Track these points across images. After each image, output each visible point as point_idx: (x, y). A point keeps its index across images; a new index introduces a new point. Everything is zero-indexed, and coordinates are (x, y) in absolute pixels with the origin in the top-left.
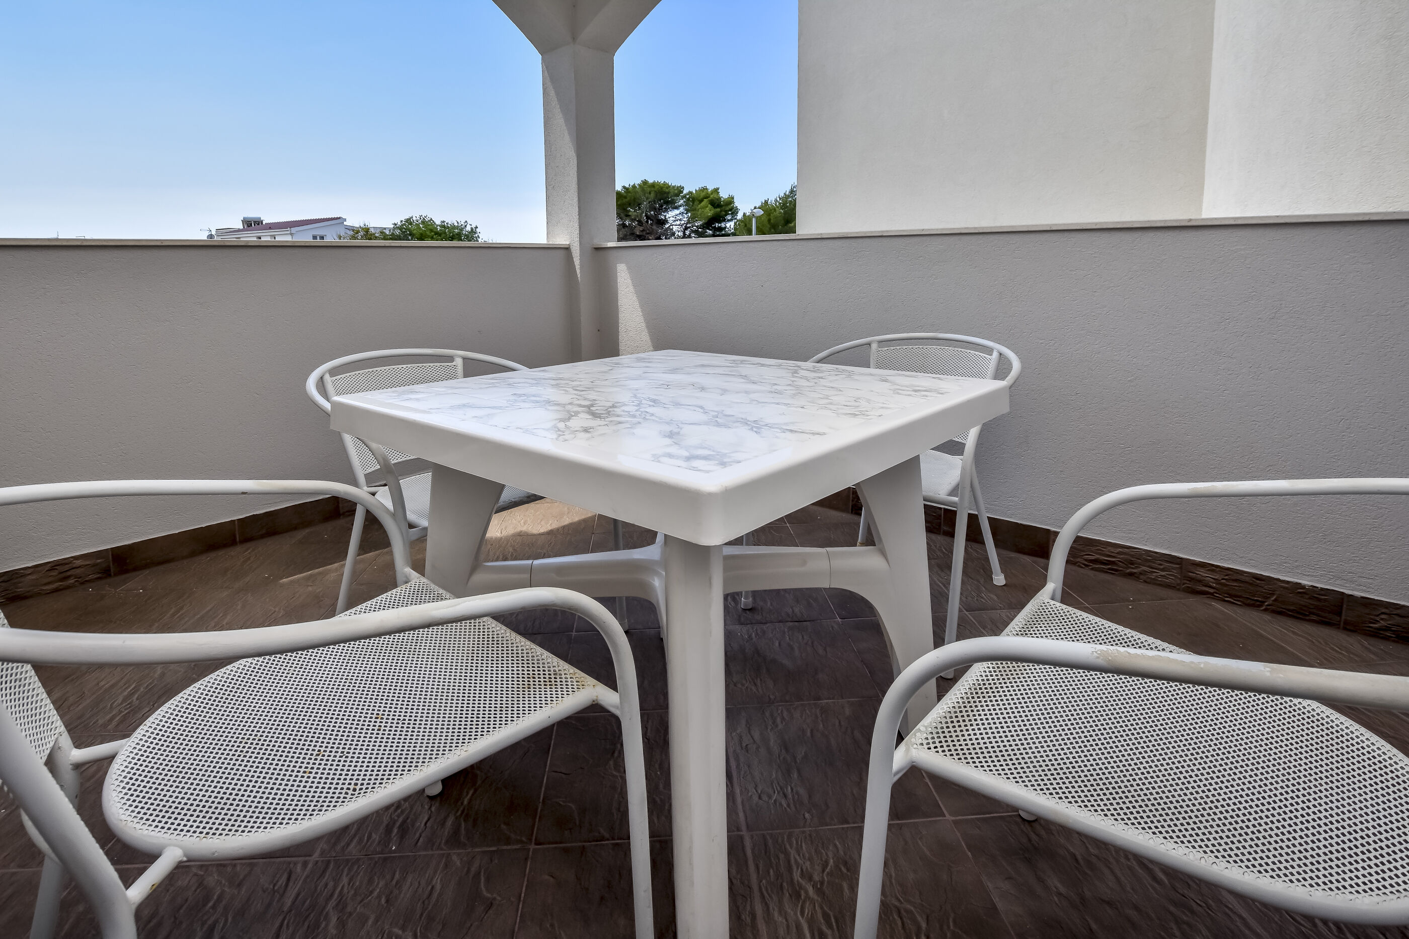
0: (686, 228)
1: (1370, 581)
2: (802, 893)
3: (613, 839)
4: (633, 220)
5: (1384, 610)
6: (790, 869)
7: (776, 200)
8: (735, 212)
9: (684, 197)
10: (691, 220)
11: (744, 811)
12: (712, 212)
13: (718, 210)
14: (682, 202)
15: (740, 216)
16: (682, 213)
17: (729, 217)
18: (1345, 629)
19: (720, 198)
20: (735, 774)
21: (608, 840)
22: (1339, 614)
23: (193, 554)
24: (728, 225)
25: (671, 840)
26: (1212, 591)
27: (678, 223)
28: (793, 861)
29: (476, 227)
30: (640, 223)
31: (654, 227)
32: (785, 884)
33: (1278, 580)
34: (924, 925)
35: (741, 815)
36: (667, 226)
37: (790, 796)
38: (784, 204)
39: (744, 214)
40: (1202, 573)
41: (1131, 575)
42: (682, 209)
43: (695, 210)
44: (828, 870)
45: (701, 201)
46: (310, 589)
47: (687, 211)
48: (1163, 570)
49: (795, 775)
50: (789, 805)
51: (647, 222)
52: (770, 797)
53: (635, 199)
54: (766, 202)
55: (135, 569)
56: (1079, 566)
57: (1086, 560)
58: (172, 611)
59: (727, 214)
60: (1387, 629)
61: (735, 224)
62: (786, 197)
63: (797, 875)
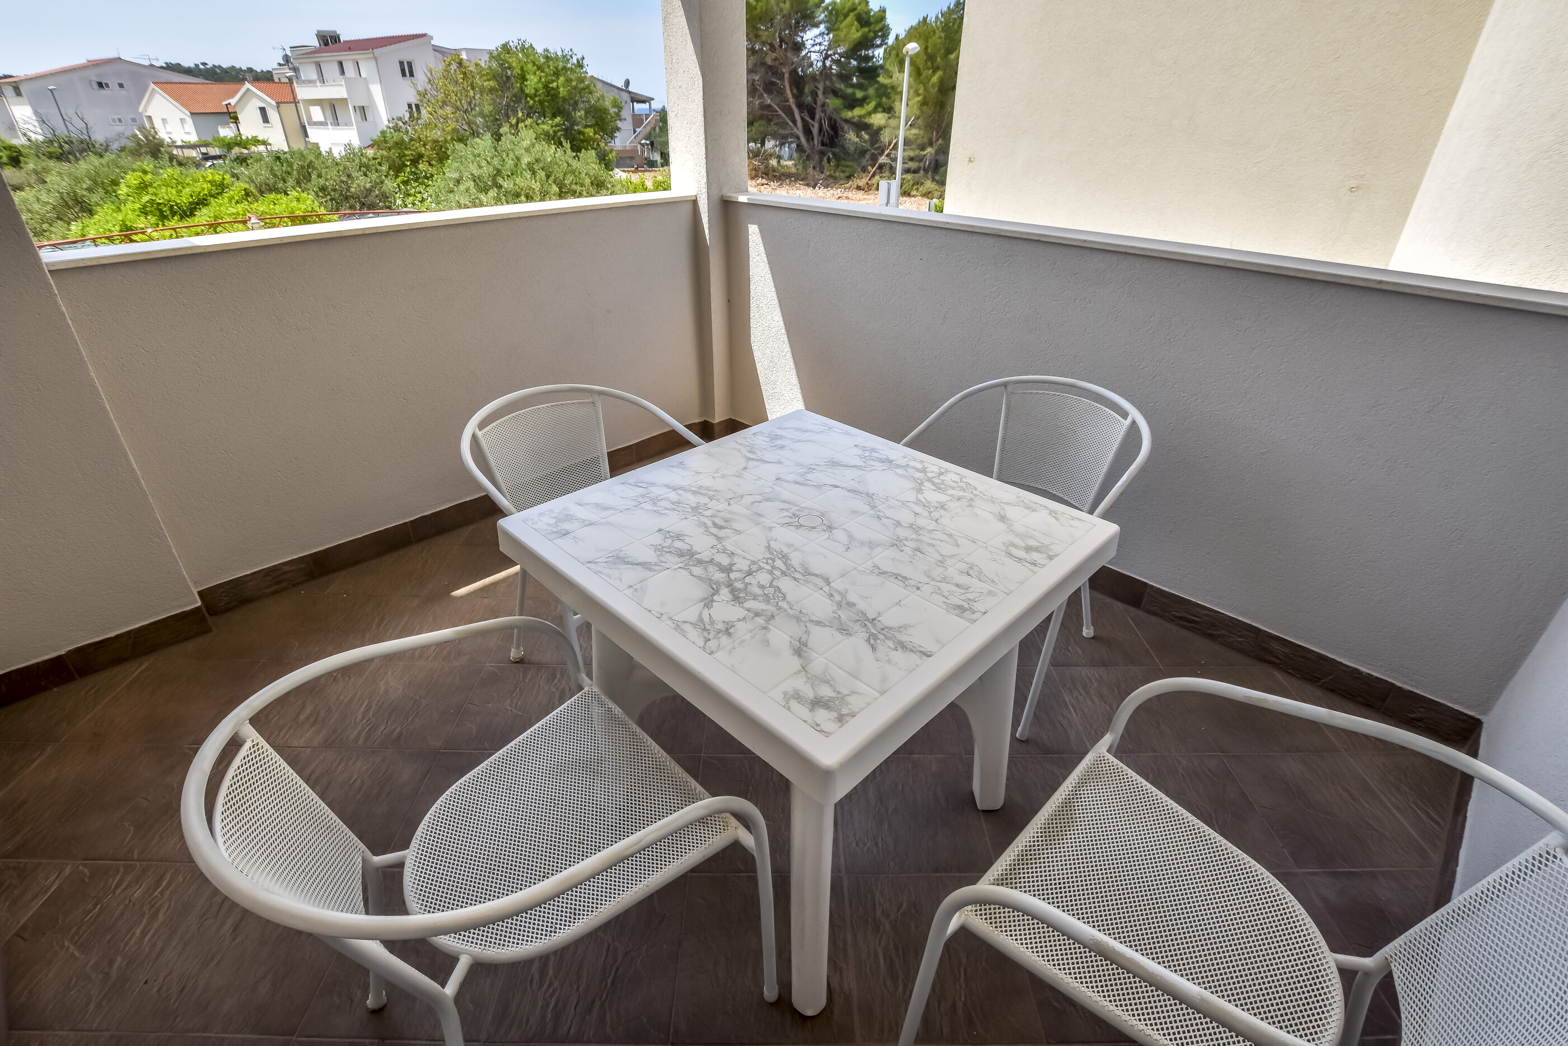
0: (826, 57)
1: (1422, 678)
2: (881, 927)
3: (747, 872)
4: (764, 43)
5: (1424, 705)
6: (874, 908)
7: (937, 17)
8: (885, 31)
9: (826, 8)
10: (833, 44)
11: (844, 856)
12: (859, 34)
13: (866, 30)
14: (823, 15)
15: (891, 40)
16: (822, 34)
17: (878, 42)
18: (1384, 713)
19: (869, 11)
20: (839, 822)
21: (743, 872)
22: (1384, 700)
23: (378, 555)
24: (876, 53)
25: (790, 877)
26: (1278, 661)
27: (817, 48)
28: (877, 901)
29: (583, 58)
30: (772, 47)
31: (789, 54)
32: (869, 920)
33: (1341, 663)
34: (964, 960)
35: (842, 858)
36: (804, 53)
37: (880, 845)
38: (946, 24)
39: (897, 37)
40: (1275, 646)
41: (1210, 635)
42: (822, 27)
43: (837, 29)
44: (902, 911)
45: (846, 16)
46: (486, 601)
47: (829, 30)
48: (1240, 636)
49: (886, 826)
50: (878, 853)
51: (781, 46)
52: (865, 845)
53: (766, 12)
54: (925, 19)
55: (334, 571)
56: (1166, 620)
57: (1173, 616)
58: (377, 621)
59: (876, 37)
60: (1420, 720)
61: (885, 50)
62: (950, 11)
63: (879, 913)
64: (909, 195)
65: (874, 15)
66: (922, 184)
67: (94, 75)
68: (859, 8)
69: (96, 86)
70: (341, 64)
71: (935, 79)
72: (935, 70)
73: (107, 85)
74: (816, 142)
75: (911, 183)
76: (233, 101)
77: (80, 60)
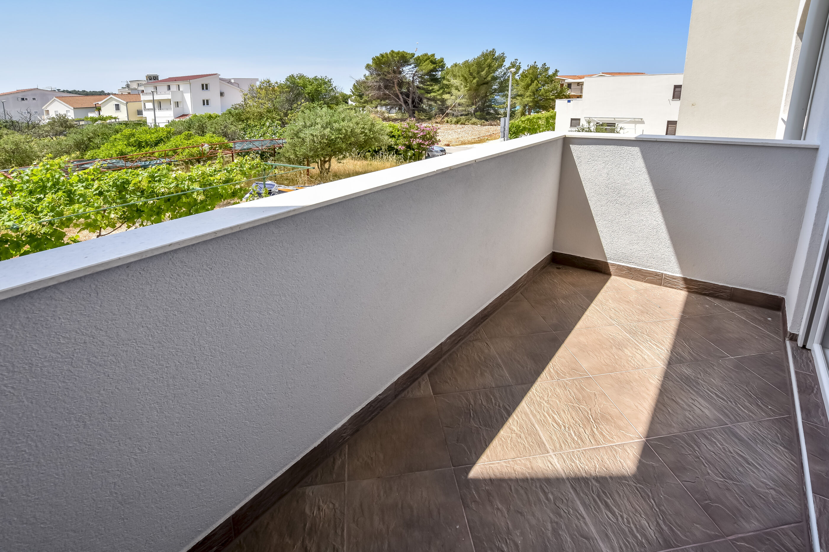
0: (414, 76)
9: (415, 59)
10: (418, 71)
12: (431, 67)
13: (434, 65)
14: (413, 61)
15: (446, 68)
16: (412, 68)
17: (440, 70)
19: (435, 59)
24: (439, 73)
27: (410, 72)
31: (396, 75)
36: (404, 75)
43: (420, 66)
45: (425, 61)
47: (416, 66)
53: (386, 61)
59: (439, 68)
64: (464, 124)
65: (438, 61)
66: (471, 120)
67: (20, 96)
68: (431, 58)
69: (20, 99)
70: (169, 86)
71: (475, 81)
72: (474, 78)
73: (26, 99)
74: (410, 106)
75: (465, 120)
76: (100, 103)
77: (14, 90)
